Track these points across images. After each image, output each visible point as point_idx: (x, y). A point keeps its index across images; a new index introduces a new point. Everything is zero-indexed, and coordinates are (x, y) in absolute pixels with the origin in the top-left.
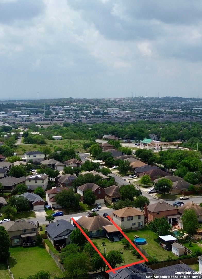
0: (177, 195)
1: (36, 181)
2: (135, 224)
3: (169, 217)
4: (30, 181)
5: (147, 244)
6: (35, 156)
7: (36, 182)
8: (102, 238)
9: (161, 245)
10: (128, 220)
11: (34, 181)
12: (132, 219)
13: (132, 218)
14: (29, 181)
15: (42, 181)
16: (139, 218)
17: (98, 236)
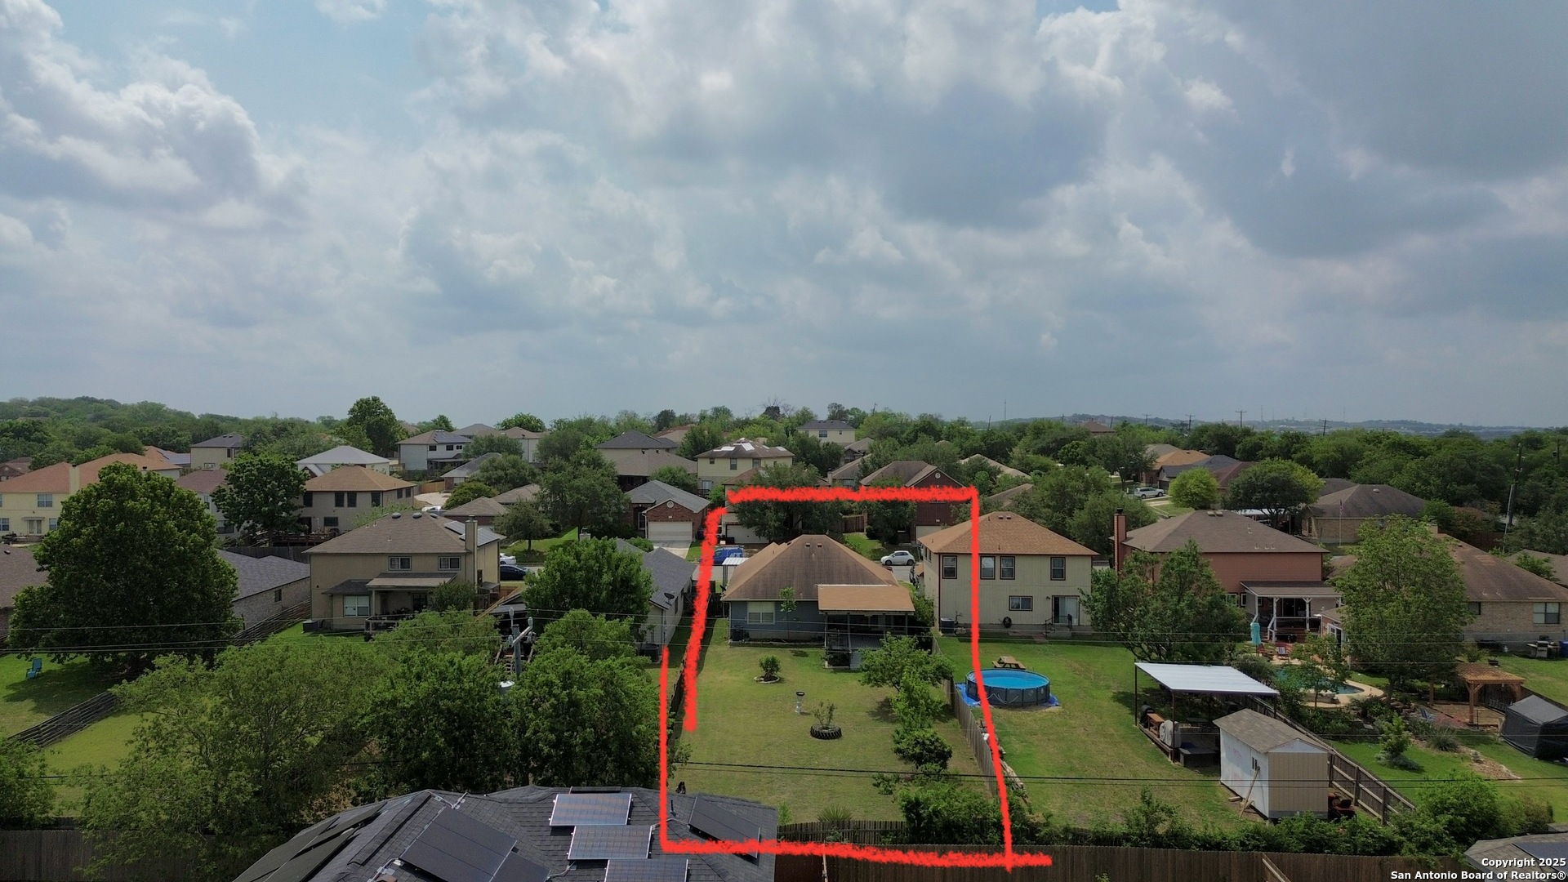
0: (1343, 544)
1: (734, 462)
2: (1026, 603)
3: (1258, 592)
4: (712, 463)
5: (1051, 709)
6: (823, 433)
7: (733, 467)
8: (795, 646)
9: (1146, 722)
10: (986, 575)
11: (727, 463)
12: (1009, 574)
13: (1008, 564)
14: (708, 461)
15: (753, 463)
16: (1058, 574)
17: (783, 634)
